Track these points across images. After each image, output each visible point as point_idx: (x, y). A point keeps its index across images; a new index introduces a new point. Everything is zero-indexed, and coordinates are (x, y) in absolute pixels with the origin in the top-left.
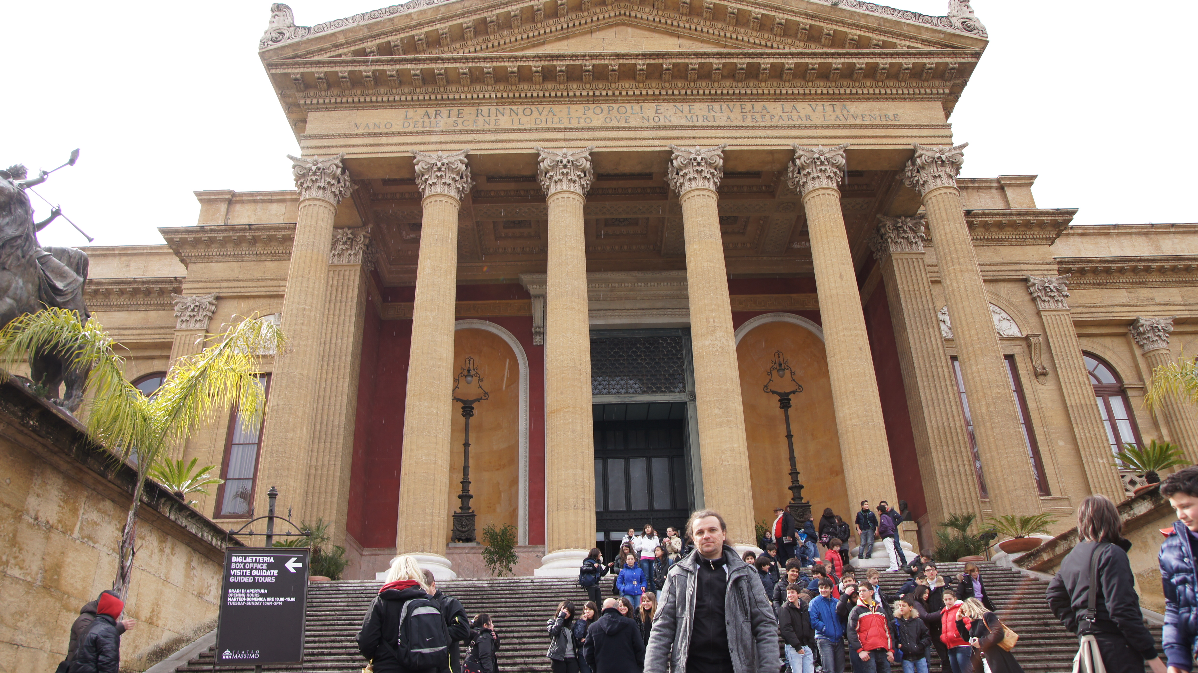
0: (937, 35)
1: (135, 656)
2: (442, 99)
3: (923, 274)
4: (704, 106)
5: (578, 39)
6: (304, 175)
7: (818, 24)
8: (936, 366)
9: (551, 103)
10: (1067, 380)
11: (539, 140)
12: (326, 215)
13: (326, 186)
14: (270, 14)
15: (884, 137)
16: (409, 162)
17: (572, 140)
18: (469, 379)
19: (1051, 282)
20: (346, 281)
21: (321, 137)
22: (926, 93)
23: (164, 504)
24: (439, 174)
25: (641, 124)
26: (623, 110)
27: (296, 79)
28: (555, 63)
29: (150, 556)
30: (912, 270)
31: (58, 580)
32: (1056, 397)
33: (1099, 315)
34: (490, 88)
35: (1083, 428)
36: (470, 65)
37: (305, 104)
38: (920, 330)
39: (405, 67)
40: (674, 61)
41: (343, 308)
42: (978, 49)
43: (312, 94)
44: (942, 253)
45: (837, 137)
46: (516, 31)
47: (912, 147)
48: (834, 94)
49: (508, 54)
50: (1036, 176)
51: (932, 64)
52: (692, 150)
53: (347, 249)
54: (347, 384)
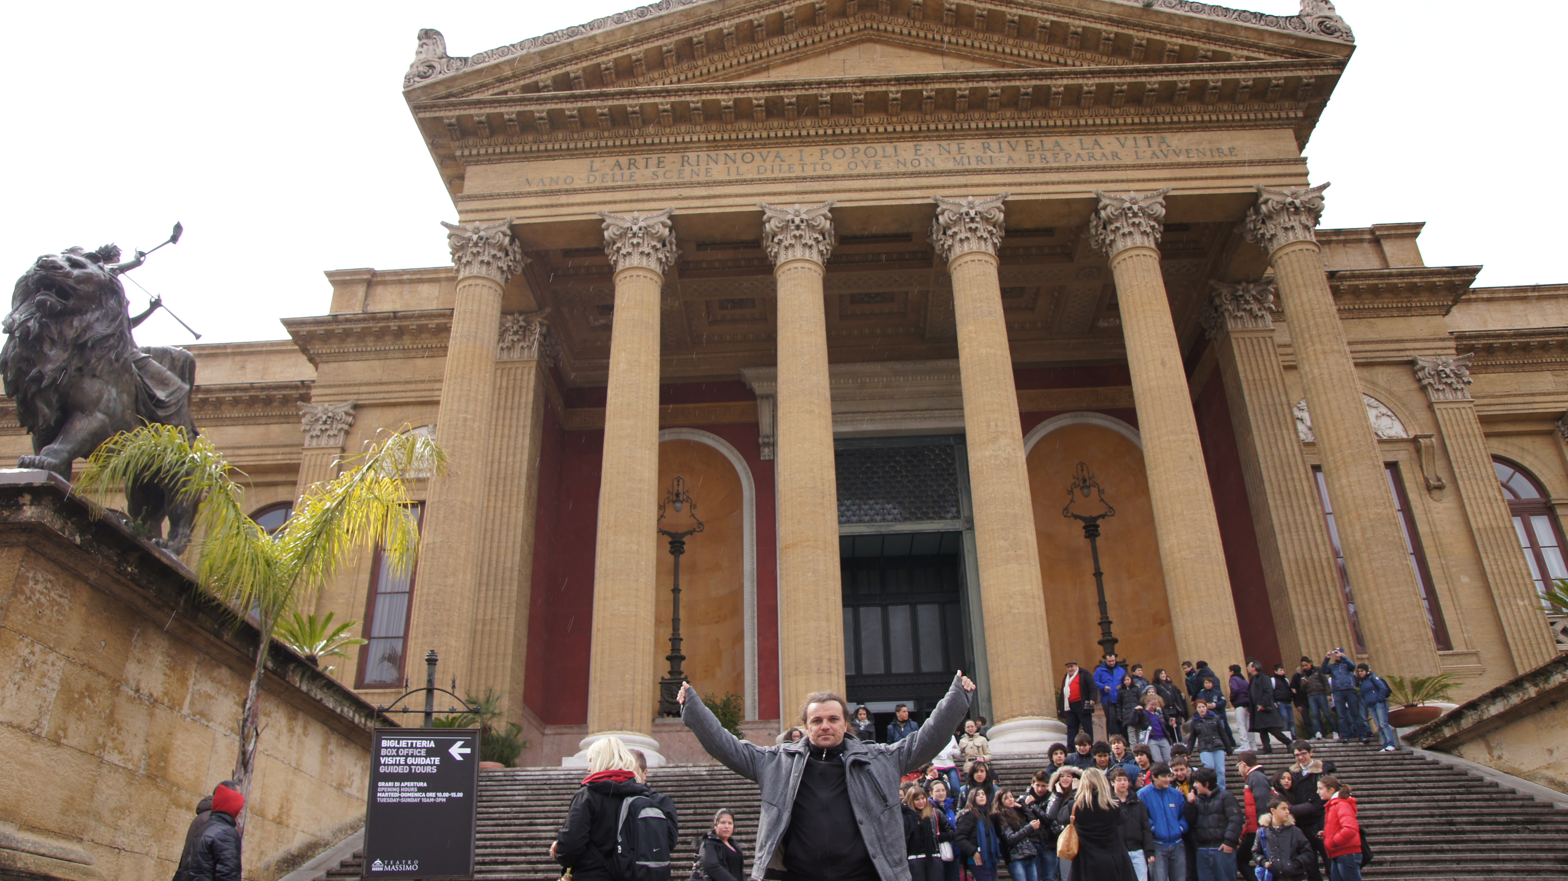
0: (1285, 41)
1: (261, 865)
2: (638, 145)
3: (1273, 358)
4: (977, 143)
5: (812, 62)
6: (462, 247)
7: (1126, 31)
8: (1293, 479)
9: (777, 145)
10: (1471, 495)
11: (764, 194)
12: (491, 298)
13: (491, 260)
14: (417, 42)
15: (1217, 178)
16: (596, 226)
17: (806, 193)
18: (678, 505)
19: (1445, 364)
20: (518, 382)
21: (483, 197)
22: (1272, 119)
23: (293, 671)
24: (635, 241)
25: (896, 170)
26: (871, 152)
27: (451, 125)
28: (782, 93)
29: (278, 738)
30: (1258, 352)
31: (165, 768)
32: (1457, 518)
33: (1514, 407)
34: (698, 128)
35: (1495, 559)
36: (673, 99)
37: (463, 156)
38: (1270, 432)
39: (590, 104)
40: (937, 86)
41: (515, 416)
42: (1341, 58)
43: (471, 142)
44: (1297, 329)
45: (1154, 180)
46: (731, 54)
47: (1254, 190)
48: (1149, 123)
49: (721, 84)
50: (1423, 224)
51: (1280, 79)
52: (963, 202)
53: (519, 340)
54: (521, 515)
